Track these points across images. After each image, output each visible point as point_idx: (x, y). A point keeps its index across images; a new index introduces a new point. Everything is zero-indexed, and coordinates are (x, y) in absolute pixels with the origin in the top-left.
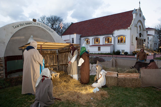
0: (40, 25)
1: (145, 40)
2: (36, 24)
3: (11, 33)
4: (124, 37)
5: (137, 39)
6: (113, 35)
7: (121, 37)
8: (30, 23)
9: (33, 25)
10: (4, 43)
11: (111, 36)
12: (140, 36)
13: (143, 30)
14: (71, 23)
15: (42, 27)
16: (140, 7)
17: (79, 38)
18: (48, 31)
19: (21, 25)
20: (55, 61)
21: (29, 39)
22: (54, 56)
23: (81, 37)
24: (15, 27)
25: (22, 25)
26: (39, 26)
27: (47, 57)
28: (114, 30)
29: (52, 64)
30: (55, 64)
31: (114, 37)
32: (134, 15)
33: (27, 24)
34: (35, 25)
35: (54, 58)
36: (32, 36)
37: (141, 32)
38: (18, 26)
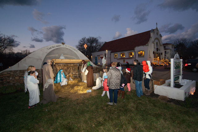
0: (68, 46)
1: (162, 54)
2: (64, 46)
3: (46, 53)
4: (143, 52)
5: (154, 53)
6: (134, 51)
7: (141, 52)
9: (62, 47)
10: (41, 59)
11: (133, 51)
12: (157, 51)
13: (160, 46)
15: (69, 48)
16: (157, 28)
17: (110, 53)
18: (73, 50)
20: (76, 71)
21: (60, 56)
22: (76, 68)
23: (111, 52)
24: (49, 49)
25: (54, 47)
26: (66, 47)
27: (70, 69)
28: (135, 47)
29: (74, 74)
30: (76, 73)
31: (135, 52)
32: (152, 34)
35: (76, 69)
36: (62, 54)
37: (158, 48)
38: (51, 48)
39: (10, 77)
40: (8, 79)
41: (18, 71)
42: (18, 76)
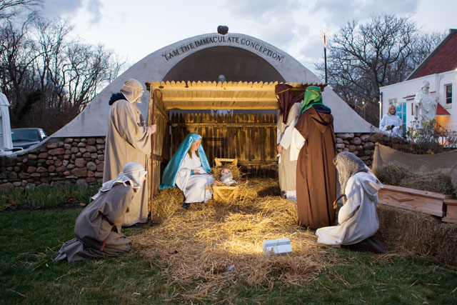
0: (239, 40)
2: (226, 39)
8: (209, 40)
14: (448, 33)
19: (184, 48)
20: (268, 148)
24: (168, 55)
25: (187, 48)
26: (234, 44)
29: (258, 159)
30: (269, 159)
33: (199, 43)
34: (223, 44)
35: (267, 139)
36: (222, 77)
39: (63, 159)
40: (59, 165)
41: (80, 142)
42: (81, 157)
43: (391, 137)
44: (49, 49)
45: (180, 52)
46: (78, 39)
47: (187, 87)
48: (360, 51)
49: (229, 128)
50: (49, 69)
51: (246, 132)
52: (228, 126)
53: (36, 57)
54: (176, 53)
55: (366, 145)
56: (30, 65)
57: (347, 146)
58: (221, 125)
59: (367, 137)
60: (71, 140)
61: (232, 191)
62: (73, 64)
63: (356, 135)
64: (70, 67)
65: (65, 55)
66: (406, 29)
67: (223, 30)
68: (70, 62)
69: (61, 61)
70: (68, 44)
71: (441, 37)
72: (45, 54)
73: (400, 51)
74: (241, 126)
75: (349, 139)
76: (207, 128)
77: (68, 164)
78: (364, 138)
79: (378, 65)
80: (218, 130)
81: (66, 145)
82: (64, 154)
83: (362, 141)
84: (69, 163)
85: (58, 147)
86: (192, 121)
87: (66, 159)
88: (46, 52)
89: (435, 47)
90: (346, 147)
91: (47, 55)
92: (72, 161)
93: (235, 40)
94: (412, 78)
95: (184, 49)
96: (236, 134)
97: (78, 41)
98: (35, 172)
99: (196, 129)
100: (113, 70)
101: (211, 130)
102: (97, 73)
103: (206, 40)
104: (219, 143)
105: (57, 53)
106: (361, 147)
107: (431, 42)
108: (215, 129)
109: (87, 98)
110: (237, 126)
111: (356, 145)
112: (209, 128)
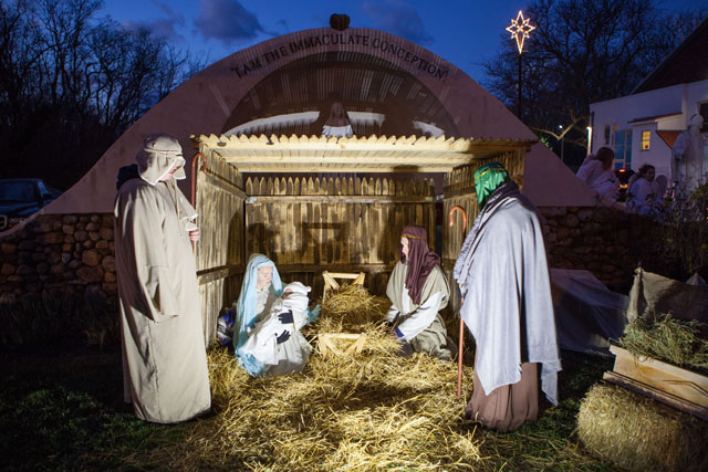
0: (369, 42)
2: (346, 39)
8: (314, 39)
9: (331, 48)
24: (242, 68)
26: (358, 48)
33: (296, 45)
36: (336, 106)
39: (62, 251)
40: (56, 261)
41: (90, 221)
42: (92, 247)
43: (630, 215)
44: (62, 40)
45: (263, 62)
46: (108, 23)
47: (271, 143)
48: (558, 43)
49: (348, 204)
50: (64, 72)
51: (380, 211)
52: (348, 200)
53: (42, 53)
54: (256, 64)
55: (587, 227)
56: (34, 64)
57: (554, 229)
58: (335, 200)
59: (590, 213)
60: (74, 219)
61: (354, 341)
62: (102, 63)
63: (569, 211)
64: (98, 67)
65: (87, 48)
66: (636, 9)
67: (339, 22)
68: (97, 60)
69: (83, 59)
70: (93, 31)
71: (694, 21)
72: (56, 48)
73: (625, 45)
74: (370, 201)
75: (557, 218)
76: (309, 206)
77: (71, 260)
78: (583, 215)
79: (589, 68)
80: (329, 209)
81: (65, 227)
82: (64, 243)
83: (581, 221)
84: (72, 258)
85: (53, 231)
86: (284, 193)
87: (66, 252)
88: (57, 45)
89: (683, 38)
90: (551, 231)
91: (60, 49)
92: (76, 255)
93: (361, 40)
94: (643, 89)
95: (270, 57)
96: (362, 216)
97: (107, 26)
98: (14, 274)
99: (289, 207)
100: (166, 72)
101: (317, 208)
102: (140, 78)
103: (311, 40)
104: (331, 234)
105: (75, 45)
106: (578, 231)
107: (676, 29)
108: (325, 206)
109: (126, 117)
110: (363, 201)
111: (570, 228)
112: (314, 204)
